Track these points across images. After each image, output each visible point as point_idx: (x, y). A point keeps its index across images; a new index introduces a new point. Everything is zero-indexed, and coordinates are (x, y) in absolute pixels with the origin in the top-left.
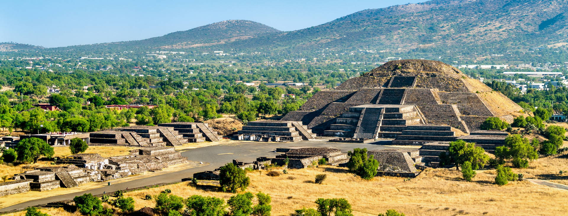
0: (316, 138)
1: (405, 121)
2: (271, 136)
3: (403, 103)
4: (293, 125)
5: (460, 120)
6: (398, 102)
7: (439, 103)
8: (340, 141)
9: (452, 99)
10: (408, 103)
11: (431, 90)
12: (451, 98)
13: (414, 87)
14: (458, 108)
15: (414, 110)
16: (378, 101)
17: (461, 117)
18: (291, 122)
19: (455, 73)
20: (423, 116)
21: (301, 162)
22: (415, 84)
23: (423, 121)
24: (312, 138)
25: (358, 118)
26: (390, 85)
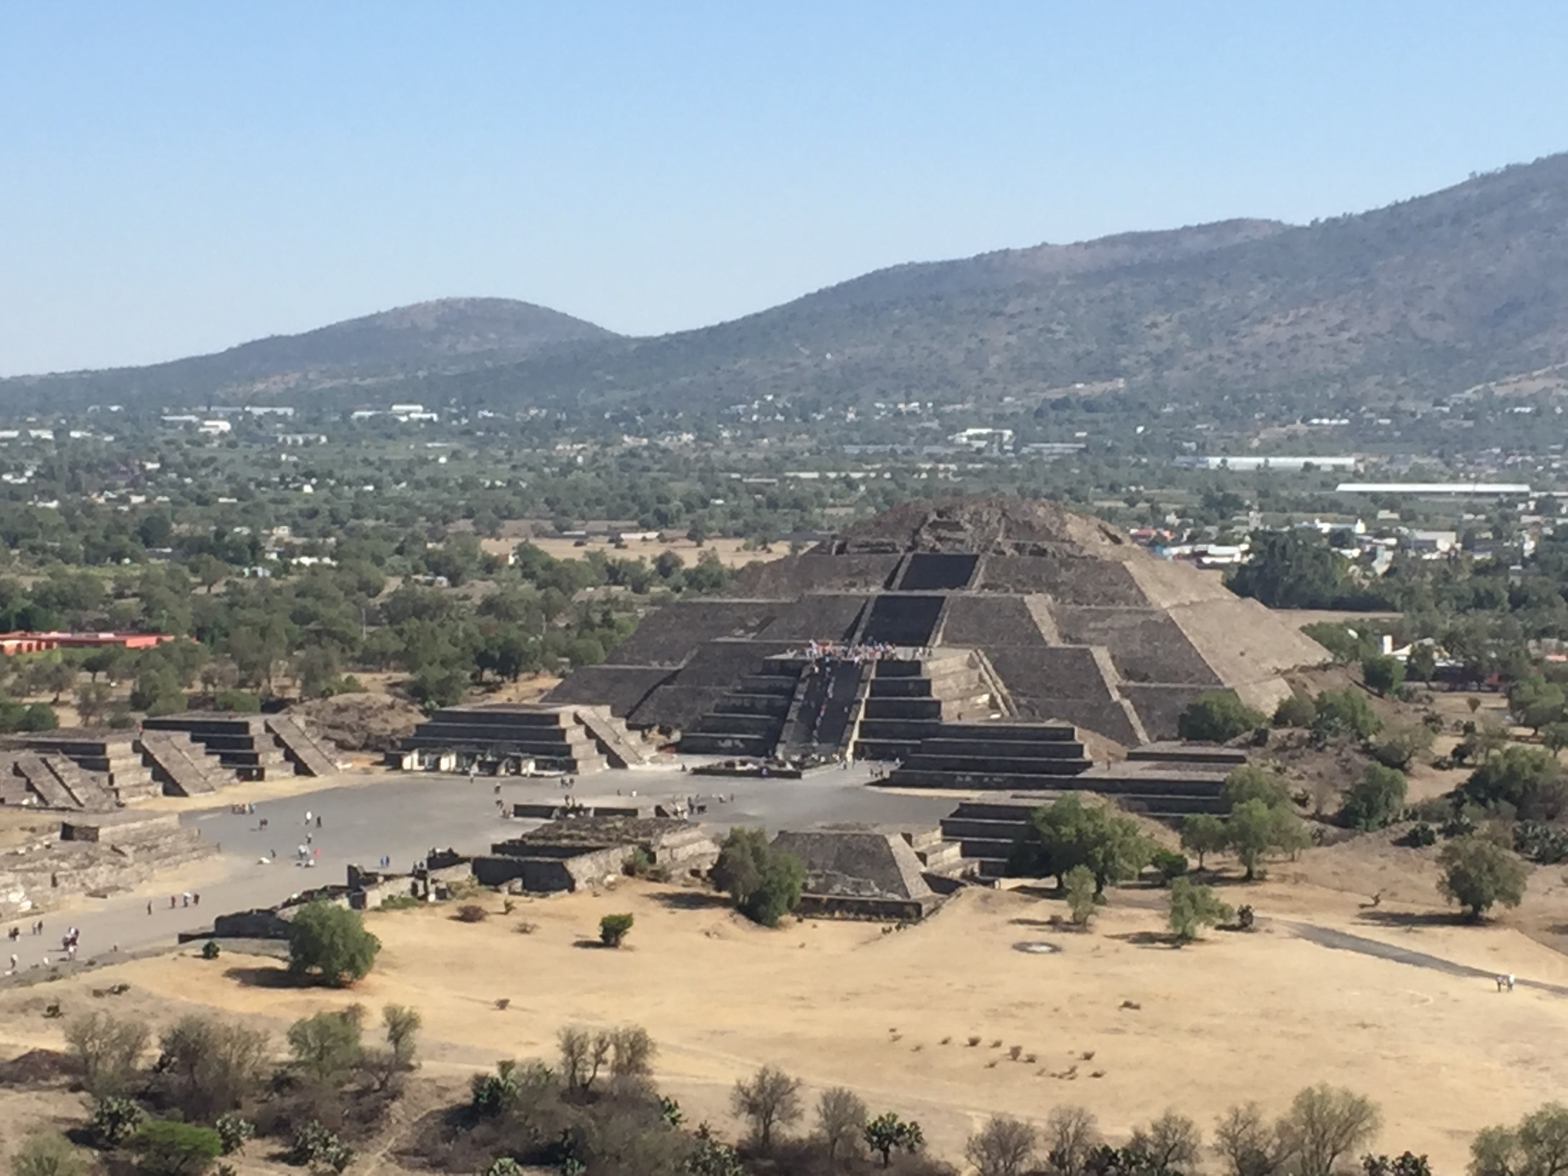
0: (653, 760)
1: (938, 703)
2: (506, 757)
3: (939, 641)
4: (578, 720)
5: (1116, 696)
6: (921, 639)
7: (1053, 641)
8: (729, 771)
9: (1094, 630)
10: (951, 641)
11: (1027, 598)
12: (1092, 625)
13: (972, 591)
14: (1113, 658)
15: (972, 665)
16: (858, 635)
17: (1119, 688)
18: (572, 708)
19: (1108, 542)
20: (1001, 684)
21: (565, 870)
22: (979, 580)
23: (999, 700)
24: (640, 760)
25: (790, 694)
26: (898, 581)
